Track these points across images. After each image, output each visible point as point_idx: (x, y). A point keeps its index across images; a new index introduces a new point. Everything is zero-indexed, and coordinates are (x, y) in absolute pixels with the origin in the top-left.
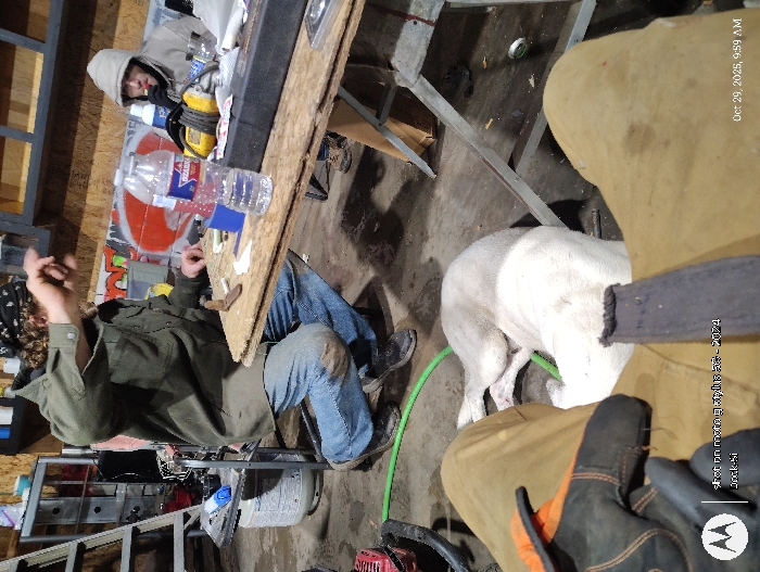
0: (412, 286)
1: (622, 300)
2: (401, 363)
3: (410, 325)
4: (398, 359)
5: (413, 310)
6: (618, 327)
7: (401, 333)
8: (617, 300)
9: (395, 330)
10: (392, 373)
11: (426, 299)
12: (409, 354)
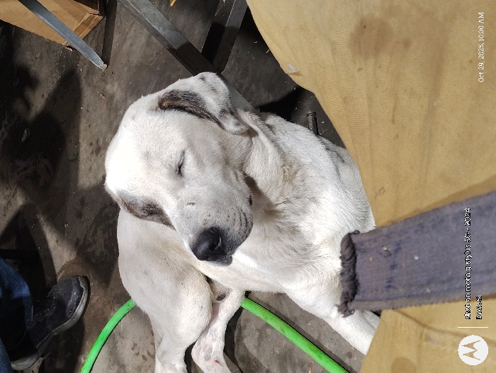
0: (80, 215)
1: (364, 251)
2: (68, 324)
3: (79, 270)
4: (64, 318)
5: (82, 249)
6: (361, 289)
7: (68, 282)
8: (357, 252)
9: (59, 278)
10: (56, 338)
11: (99, 232)
12: (80, 310)
